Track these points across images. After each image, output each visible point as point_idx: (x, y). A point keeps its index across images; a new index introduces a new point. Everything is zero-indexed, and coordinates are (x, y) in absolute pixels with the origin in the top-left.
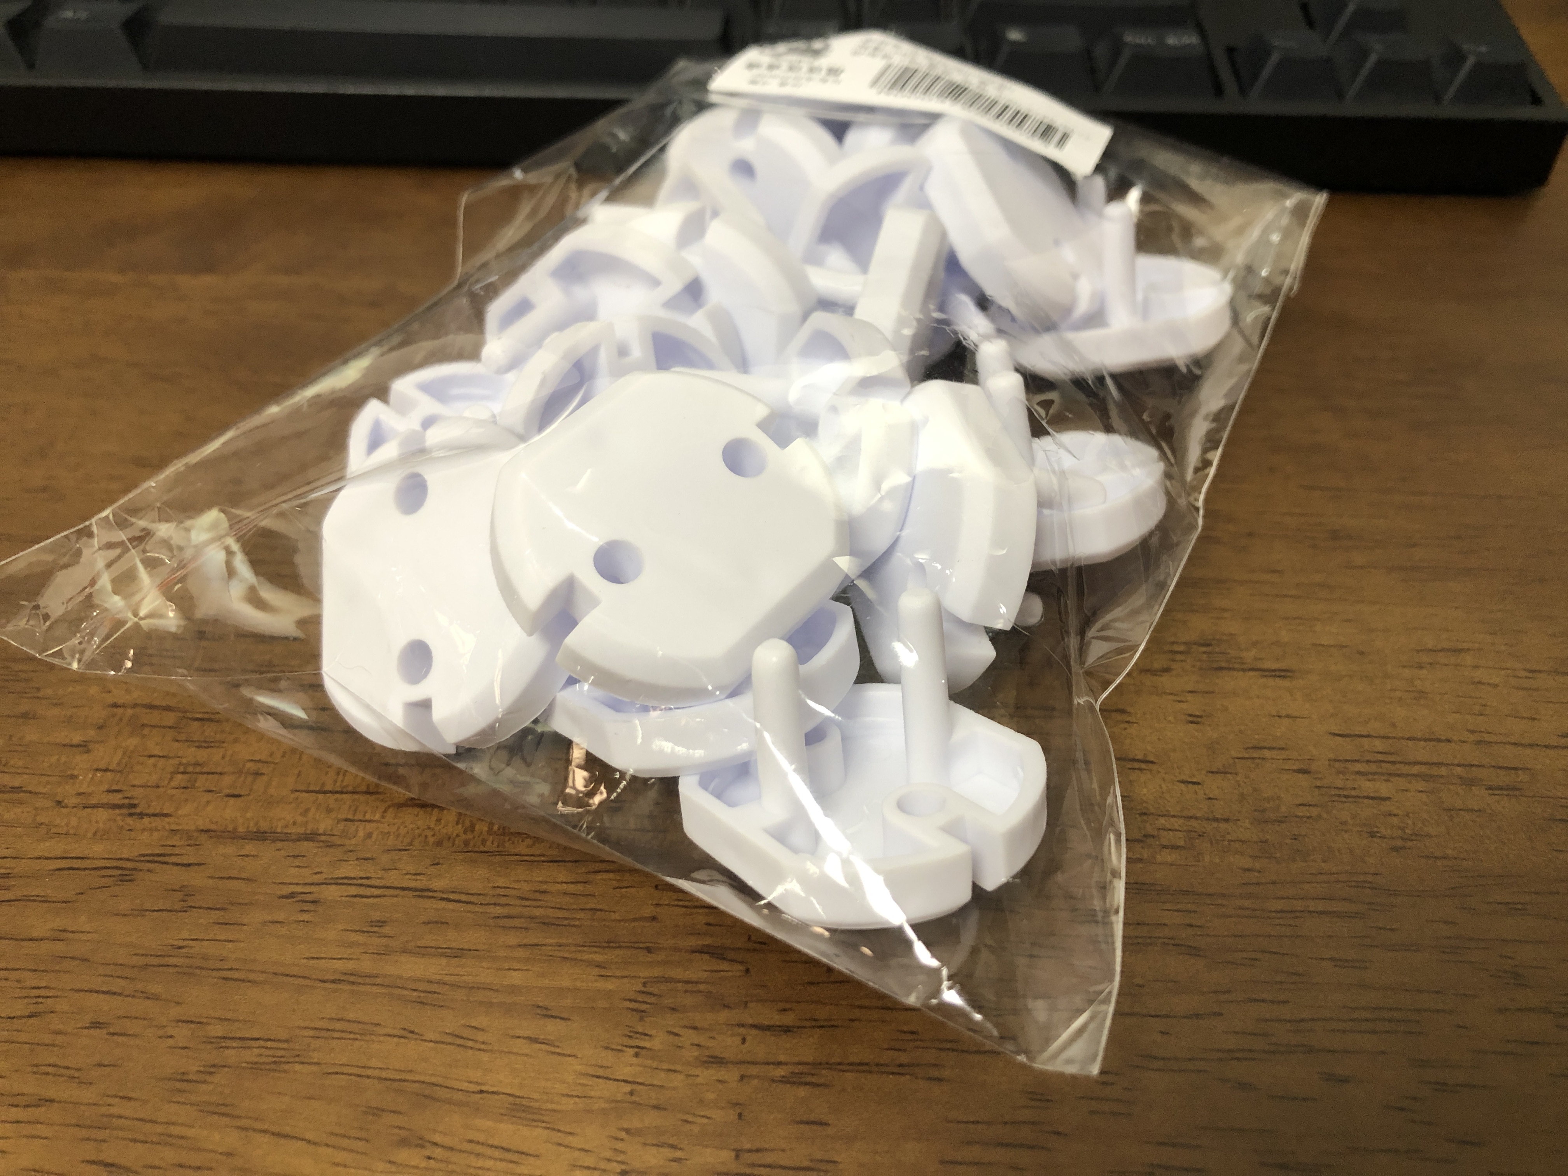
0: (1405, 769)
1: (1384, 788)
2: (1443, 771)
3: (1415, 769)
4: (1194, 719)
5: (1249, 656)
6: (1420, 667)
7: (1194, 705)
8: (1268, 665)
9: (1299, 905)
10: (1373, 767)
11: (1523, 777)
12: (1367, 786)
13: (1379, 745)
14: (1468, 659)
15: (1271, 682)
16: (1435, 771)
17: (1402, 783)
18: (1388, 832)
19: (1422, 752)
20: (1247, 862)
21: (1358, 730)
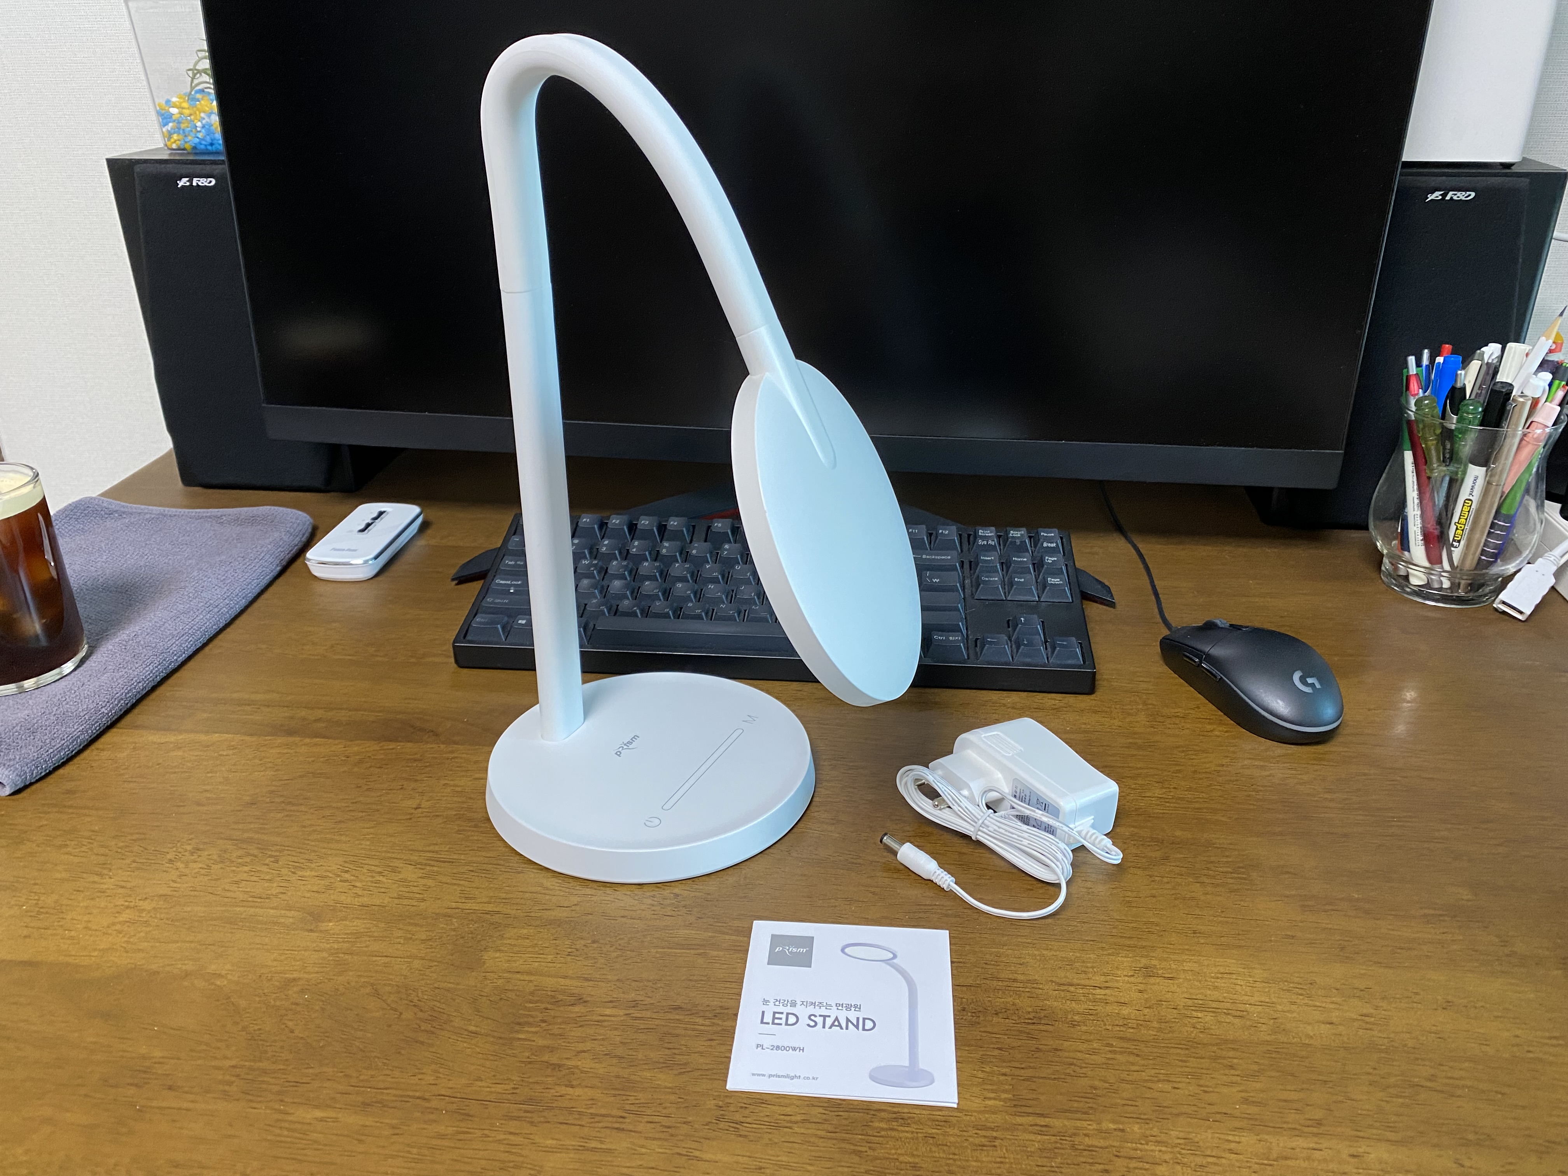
0: (1207, 1010)
1: (1200, 1015)
2: (1219, 1010)
3: (1211, 1010)
4: (1140, 992)
5: (1160, 972)
6: (1218, 978)
7: (1142, 987)
8: (1167, 975)
9: (1170, 1045)
10: (1197, 1008)
11: (1245, 1013)
12: (1195, 1014)
13: (1201, 1002)
14: (1234, 976)
15: (1167, 981)
16: (1217, 1010)
17: (1206, 1013)
18: (1199, 1027)
19: (1214, 1005)
20: (1154, 1033)
21: (1195, 997)
